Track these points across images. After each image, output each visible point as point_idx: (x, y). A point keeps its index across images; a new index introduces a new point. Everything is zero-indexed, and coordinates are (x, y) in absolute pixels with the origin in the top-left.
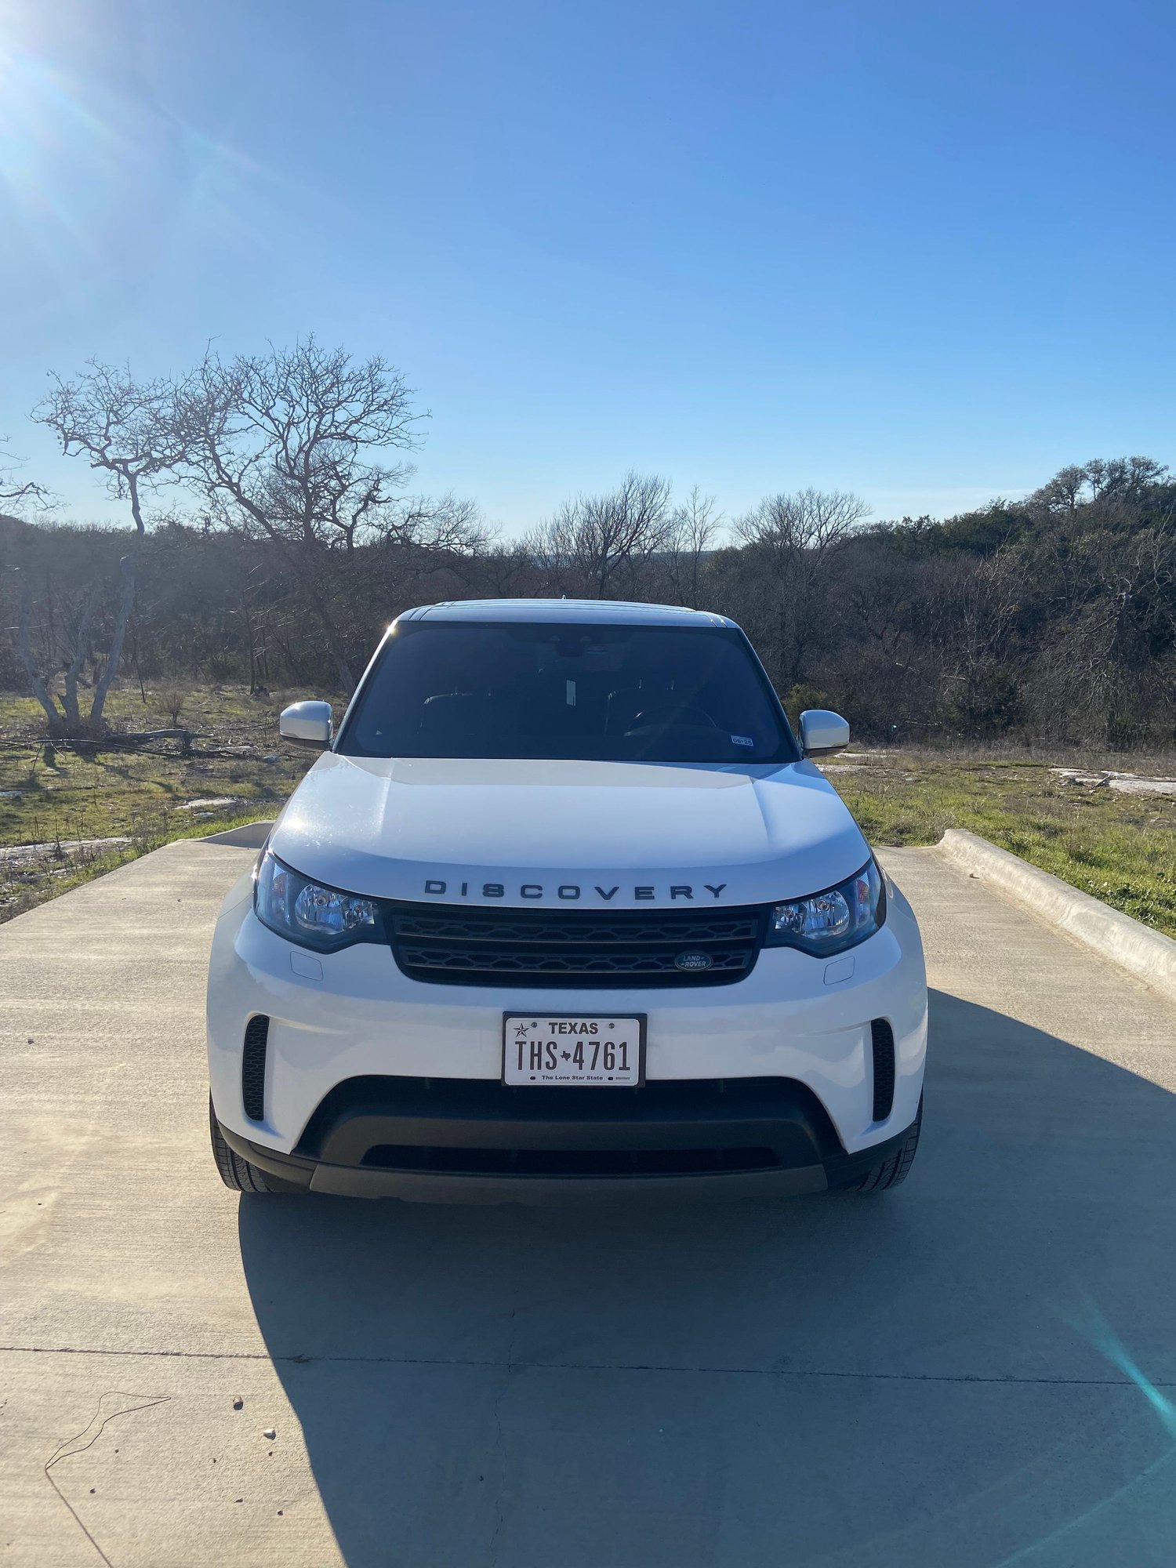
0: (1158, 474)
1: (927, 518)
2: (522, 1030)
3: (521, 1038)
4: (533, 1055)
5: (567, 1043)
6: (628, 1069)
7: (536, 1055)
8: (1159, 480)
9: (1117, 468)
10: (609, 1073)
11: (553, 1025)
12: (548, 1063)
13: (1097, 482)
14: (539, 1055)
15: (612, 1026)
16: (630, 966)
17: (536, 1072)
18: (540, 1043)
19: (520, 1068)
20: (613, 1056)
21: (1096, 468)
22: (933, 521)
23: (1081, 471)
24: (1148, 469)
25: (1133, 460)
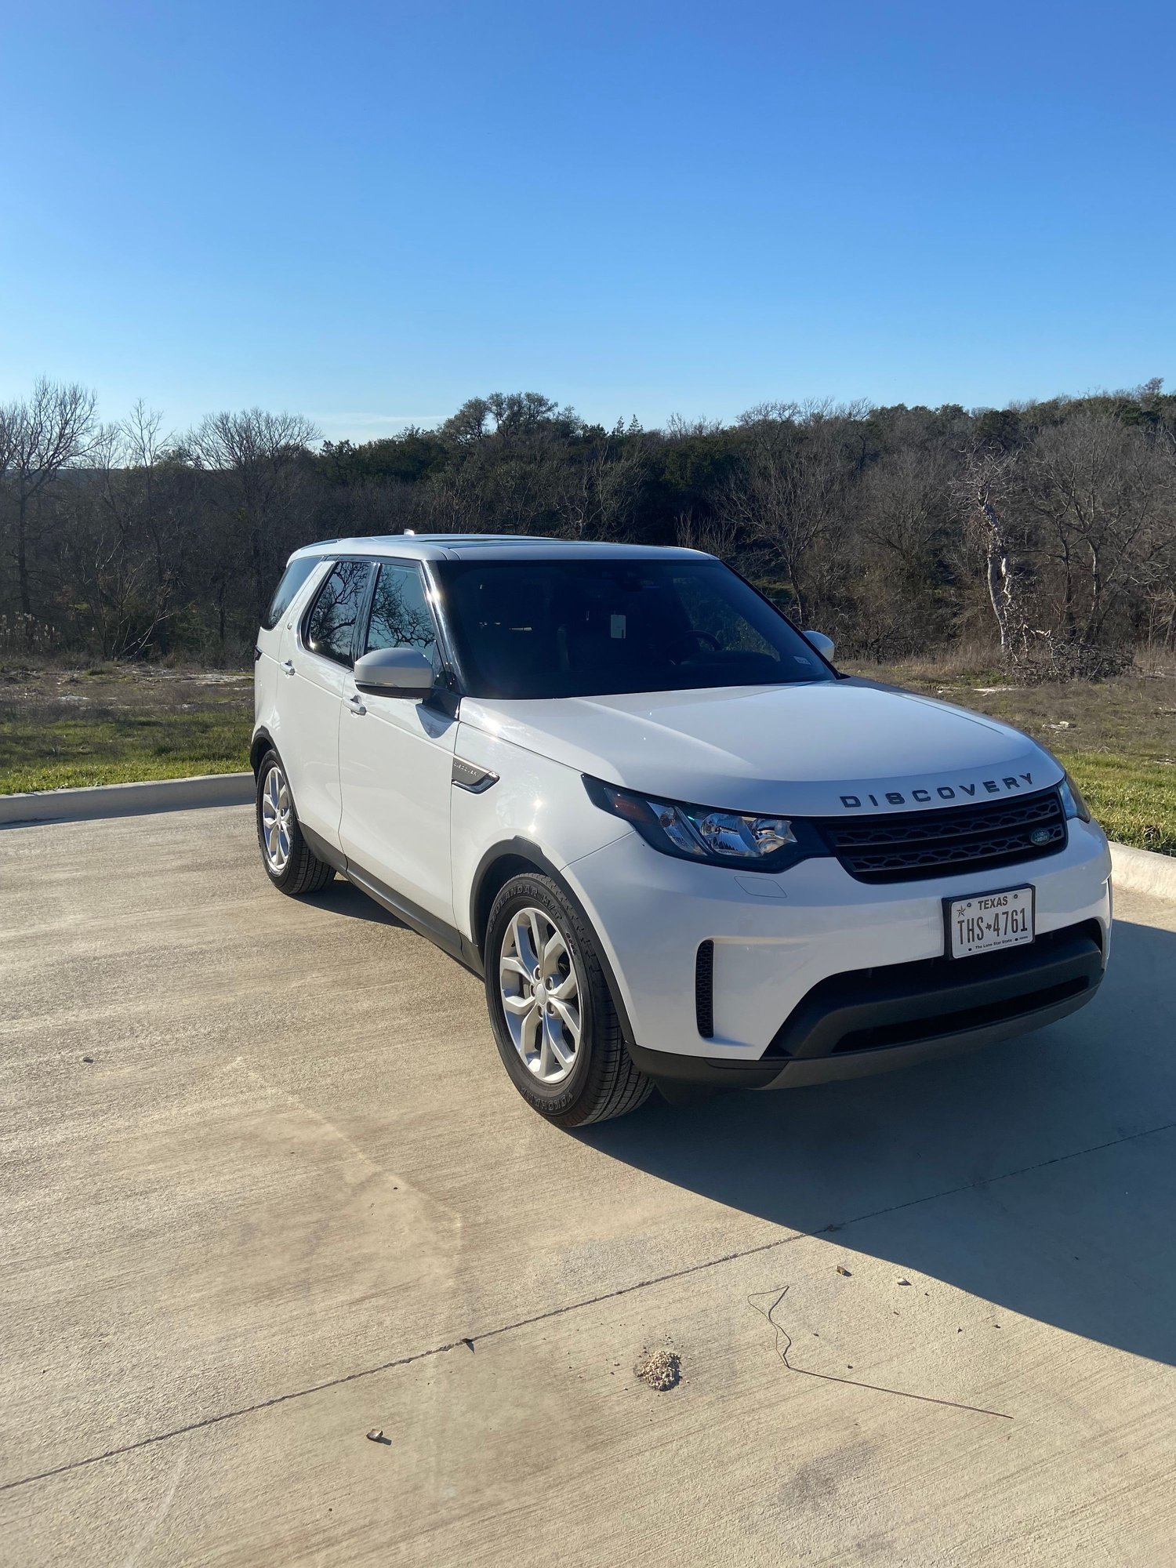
0: (549, 409)
1: (347, 442)
2: (961, 912)
3: (962, 918)
4: (969, 930)
5: (988, 916)
6: (1026, 929)
7: (971, 930)
8: (550, 415)
9: (514, 402)
10: (1016, 935)
11: (980, 902)
12: (978, 935)
13: (499, 415)
14: (973, 930)
15: (1016, 896)
16: (1004, 847)
17: (972, 945)
18: (973, 919)
19: (962, 943)
20: (1016, 920)
21: (497, 400)
22: (353, 446)
23: (484, 403)
24: (541, 405)
25: (528, 395)
